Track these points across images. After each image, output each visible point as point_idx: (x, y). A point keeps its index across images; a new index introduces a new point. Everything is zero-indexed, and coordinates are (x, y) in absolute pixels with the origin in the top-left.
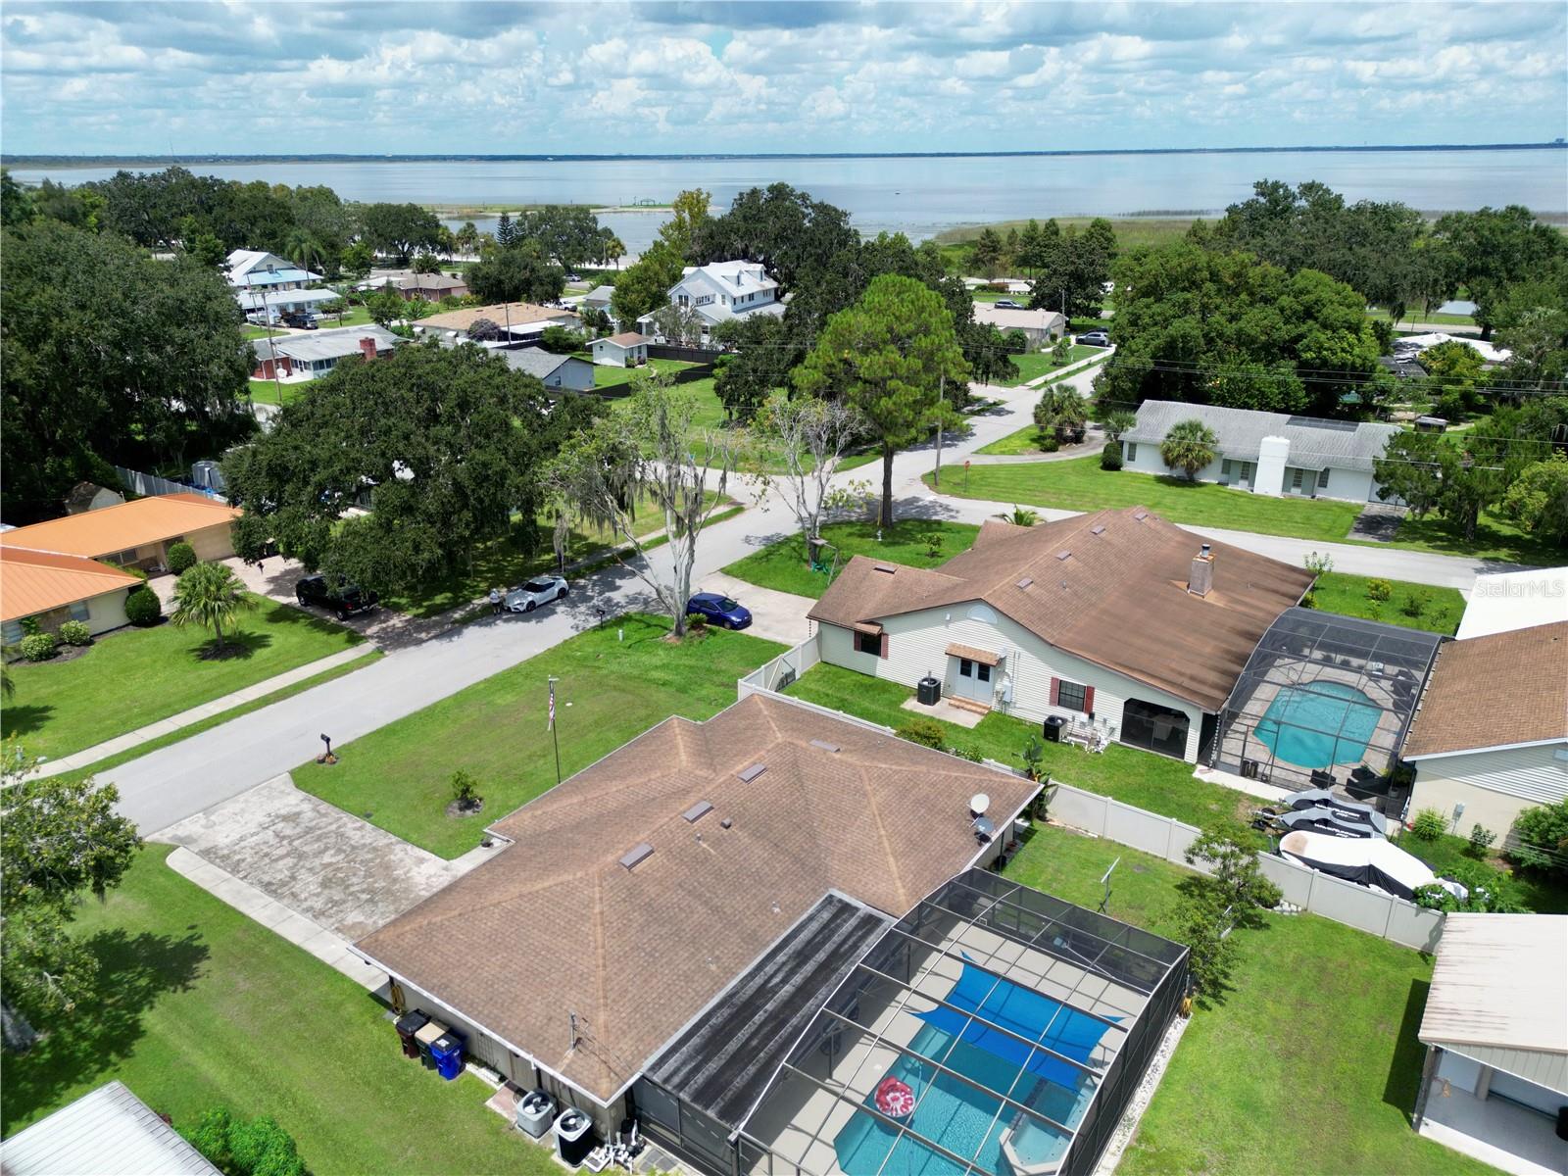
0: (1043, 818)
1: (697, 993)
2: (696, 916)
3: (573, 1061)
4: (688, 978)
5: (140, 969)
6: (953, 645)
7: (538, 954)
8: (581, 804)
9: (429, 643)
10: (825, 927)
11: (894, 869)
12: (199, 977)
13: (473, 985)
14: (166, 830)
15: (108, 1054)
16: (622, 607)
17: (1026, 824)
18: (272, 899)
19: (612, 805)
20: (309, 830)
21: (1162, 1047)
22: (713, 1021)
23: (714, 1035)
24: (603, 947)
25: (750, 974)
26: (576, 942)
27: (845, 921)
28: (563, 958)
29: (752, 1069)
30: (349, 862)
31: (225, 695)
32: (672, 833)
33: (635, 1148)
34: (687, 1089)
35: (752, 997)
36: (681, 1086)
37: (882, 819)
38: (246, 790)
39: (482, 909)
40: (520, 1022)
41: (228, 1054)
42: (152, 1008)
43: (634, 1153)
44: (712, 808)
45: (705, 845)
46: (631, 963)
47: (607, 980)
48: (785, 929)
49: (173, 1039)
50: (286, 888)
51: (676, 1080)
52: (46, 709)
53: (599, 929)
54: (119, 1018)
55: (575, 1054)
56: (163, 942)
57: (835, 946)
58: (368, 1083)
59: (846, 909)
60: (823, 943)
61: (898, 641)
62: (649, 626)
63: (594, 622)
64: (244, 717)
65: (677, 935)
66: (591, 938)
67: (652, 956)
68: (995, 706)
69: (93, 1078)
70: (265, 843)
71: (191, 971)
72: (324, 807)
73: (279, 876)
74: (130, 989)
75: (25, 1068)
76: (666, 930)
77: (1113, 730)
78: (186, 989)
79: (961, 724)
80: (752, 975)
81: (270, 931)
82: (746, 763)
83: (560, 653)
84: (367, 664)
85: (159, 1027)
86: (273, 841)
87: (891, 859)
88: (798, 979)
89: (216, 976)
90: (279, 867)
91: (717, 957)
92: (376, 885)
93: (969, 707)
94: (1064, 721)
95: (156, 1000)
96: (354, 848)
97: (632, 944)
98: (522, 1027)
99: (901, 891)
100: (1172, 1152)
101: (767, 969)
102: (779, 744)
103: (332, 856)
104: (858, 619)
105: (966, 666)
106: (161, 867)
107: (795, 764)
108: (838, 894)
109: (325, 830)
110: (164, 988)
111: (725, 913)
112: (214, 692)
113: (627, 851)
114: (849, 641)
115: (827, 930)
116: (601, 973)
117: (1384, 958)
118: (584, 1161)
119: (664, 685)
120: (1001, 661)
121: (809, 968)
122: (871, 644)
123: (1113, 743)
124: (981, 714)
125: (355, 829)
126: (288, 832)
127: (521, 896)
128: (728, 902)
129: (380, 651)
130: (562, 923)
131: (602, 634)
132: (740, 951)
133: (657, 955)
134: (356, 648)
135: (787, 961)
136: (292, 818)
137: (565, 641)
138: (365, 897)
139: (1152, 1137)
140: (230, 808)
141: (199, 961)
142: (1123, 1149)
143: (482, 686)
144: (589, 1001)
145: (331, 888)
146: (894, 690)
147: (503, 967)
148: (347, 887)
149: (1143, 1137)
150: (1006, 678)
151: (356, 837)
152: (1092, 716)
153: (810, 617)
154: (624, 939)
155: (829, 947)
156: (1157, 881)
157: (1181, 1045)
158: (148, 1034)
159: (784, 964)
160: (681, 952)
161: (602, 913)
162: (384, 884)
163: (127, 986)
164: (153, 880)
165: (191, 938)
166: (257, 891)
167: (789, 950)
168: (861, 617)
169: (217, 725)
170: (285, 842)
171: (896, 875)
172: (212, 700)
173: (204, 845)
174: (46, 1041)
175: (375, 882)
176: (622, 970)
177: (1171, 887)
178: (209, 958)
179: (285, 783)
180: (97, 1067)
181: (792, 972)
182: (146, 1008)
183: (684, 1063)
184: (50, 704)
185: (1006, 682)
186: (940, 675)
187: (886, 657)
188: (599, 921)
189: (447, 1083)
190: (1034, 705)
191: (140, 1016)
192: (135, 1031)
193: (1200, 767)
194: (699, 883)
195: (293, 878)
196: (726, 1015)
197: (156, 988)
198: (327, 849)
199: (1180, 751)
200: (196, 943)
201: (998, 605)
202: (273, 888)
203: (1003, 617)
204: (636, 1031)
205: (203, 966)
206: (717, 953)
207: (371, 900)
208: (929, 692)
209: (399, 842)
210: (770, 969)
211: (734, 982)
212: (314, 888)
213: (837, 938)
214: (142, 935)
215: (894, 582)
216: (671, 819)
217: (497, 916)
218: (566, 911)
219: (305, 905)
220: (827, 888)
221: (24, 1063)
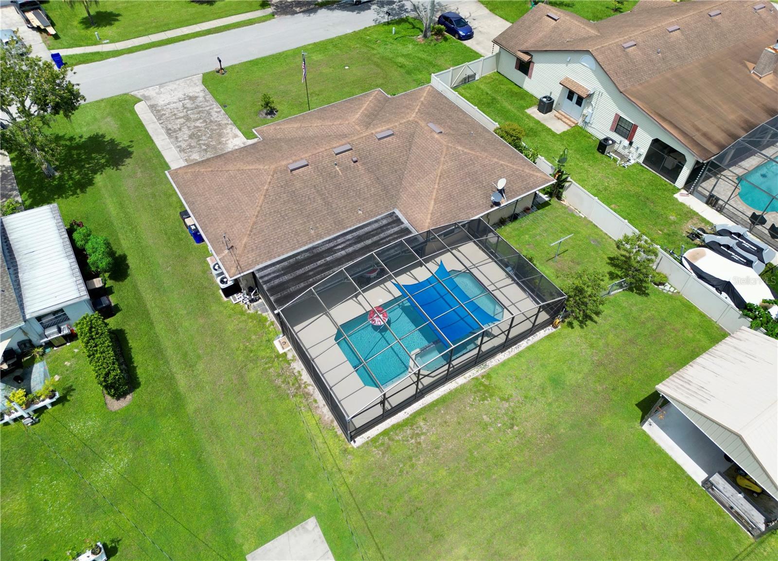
0: (559, 198)
1: (298, 241)
2: (315, 204)
3: (226, 256)
4: (297, 234)
5: (104, 155)
6: (567, 79)
7: (234, 201)
8: (297, 128)
9: (299, 14)
10: (381, 227)
11: (431, 208)
12: (124, 165)
13: (204, 206)
14: (140, 91)
15: (77, 189)
16: (407, 12)
17: (547, 199)
18: (167, 137)
19: (311, 133)
20: (197, 107)
21: (530, 338)
22: (299, 257)
23: (294, 264)
24: (261, 207)
25: (329, 240)
26: (250, 200)
27: (392, 228)
28: (242, 206)
29: (302, 285)
30: (205, 128)
31: (193, 24)
32: (323, 157)
33: (252, 299)
34: (268, 284)
35: (323, 251)
36: (266, 282)
37: (440, 179)
38: (181, 79)
39: (221, 171)
40: (214, 230)
41: (121, 203)
42: (101, 174)
43: (252, 301)
44: (351, 149)
45: (338, 169)
46: (271, 219)
47: (255, 223)
48: (360, 223)
49: (103, 191)
50: (175, 134)
51: (266, 279)
52: (119, 15)
53: (262, 197)
54: (87, 175)
55: (228, 252)
56: (118, 145)
57: (379, 238)
58: (166, 234)
59: (398, 221)
60: (374, 236)
61: (538, 68)
62: (414, 27)
63: (386, 19)
64: (197, 38)
65: (301, 211)
66: (257, 201)
67: (284, 218)
68: (581, 124)
69: (68, 197)
70: (177, 108)
71: (123, 162)
72: (209, 97)
73: (175, 127)
74: (97, 163)
75: (47, 185)
76: (296, 207)
77: (640, 155)
78: (117, 169)
79: (553, 129)
80: (330, 241)
81: (160, 152)
82: (384, 128)
83: (359, 36)
84: (264, 21)
85: (100, 183)
86: (181, 108)
87: (433, 202)
88: (350, 250)
89: (130, 167)
90: (177, 122)
91: (317, 228)
92: (211, 143)
93: (565, 120)
94: (614, 142)
95: (104, 171)
96: (211, 121)
97: (276, 209)
98: (214, 232)
99: (428, 221)
100: (496, 388)
101: (339, 240)
102: (409, 121)
103: (201, 123)
104: (520, 49)
105: (571, 95)
106: (131, 109)
107: (412, 135)
108: (398, 213)
109: (203, 109)
110: (109, 166)
111: (331, 207)
112: (189, 22)
113: (295, 161)
114: (514, 62)
115: (382, 229)
116: (254, 219)
117: (706, 333)
118: (231, 297)
119: (401, 67)
120: (590, 96)
121: (359, 246)
122: (524, 67)
123: (638, 163)
124: (569, 126)
125: (216, 112)
126: (188, 105)
127: (238, 170)
128: (336, 201)
129: (273, 14)
130: (249, 189)
131: (386, 27)
132: (330, 228)
133: (286, 218)
134: (263, 10)
135: (351, 239)
136: (193, 99)
137: (366, 28)
138: (204, 147)
139: (491, 377)
140: (172, 86)
141: (127, 158)
142: (472, 377)
143: (310, 47)
144: (243, 230)
145: (192, 139)
146: (528, 99)
147: (218, 202)
148: (199, 141)
149: (487, 376)
150: (590, 107)
151: (215, 116)
152: (631, 143)
153: (495, 42)
154: (273, 205)
155: (375, 239)
156: (600, 252)
157: (542, 340)
158: (95, 185)
159: (349, 240)
160: (299, 220)
161: (267, 190)
162: (214, 143)
163: (96, 161)
164: (126, 114)
165: (129, 146)
166: (163, 131)
167: (355, 234)
168: (523, 48)
169: (184, 40)
170: (185, 110)
171: (430, 212)
172: (187, 26)
173: (152, 102)
174: (58, 176)
175: (211, 141)
176: (265, 220)
177: (605, 257)
178: (131, 158)
179: (198, 80)
180: (71, 193)
181: (350, 245)
182: (99, 173)
183: (274, 272)
184: (121, 13)
185: (590, 110)
186: (555, 97)
187: (530, 77)
188: (264, 194)
189: (196, 244)
190: (601, 128)
191: (95, 176)
192: (90, 182)
193: (683, 191)
194: (325, 187)
195: (180, 129)
196: (306, 256)
197: (106, 166)
198: (200, 118)
199: (674, 178)
200: (129, 149)
201: (599, 58)
202: (170, 132)
203: (599, 66)
204: (259, 251)
205: (128, 161)
206: (318, 225)
207: (205, 150)
208: (546, 106)
209: (231, 124)
210: (340, 241)
211: (319, 242)
212: (186, 137)
213: (382, 235)
214: (111, 139)
215: (555, 27)
216: (326, 150)
217: (225, 176)
218: (253, 183)
219: (179, 144)
220: (394, 208)
221: (47, 183)
